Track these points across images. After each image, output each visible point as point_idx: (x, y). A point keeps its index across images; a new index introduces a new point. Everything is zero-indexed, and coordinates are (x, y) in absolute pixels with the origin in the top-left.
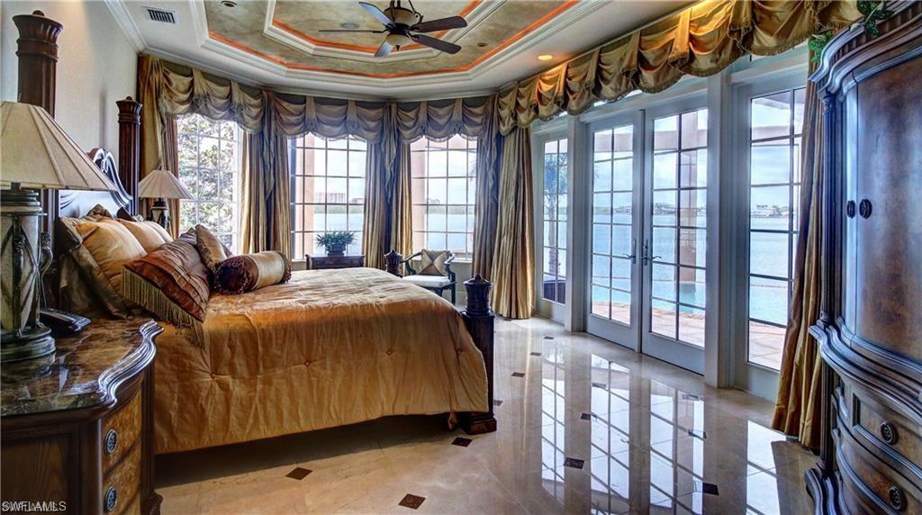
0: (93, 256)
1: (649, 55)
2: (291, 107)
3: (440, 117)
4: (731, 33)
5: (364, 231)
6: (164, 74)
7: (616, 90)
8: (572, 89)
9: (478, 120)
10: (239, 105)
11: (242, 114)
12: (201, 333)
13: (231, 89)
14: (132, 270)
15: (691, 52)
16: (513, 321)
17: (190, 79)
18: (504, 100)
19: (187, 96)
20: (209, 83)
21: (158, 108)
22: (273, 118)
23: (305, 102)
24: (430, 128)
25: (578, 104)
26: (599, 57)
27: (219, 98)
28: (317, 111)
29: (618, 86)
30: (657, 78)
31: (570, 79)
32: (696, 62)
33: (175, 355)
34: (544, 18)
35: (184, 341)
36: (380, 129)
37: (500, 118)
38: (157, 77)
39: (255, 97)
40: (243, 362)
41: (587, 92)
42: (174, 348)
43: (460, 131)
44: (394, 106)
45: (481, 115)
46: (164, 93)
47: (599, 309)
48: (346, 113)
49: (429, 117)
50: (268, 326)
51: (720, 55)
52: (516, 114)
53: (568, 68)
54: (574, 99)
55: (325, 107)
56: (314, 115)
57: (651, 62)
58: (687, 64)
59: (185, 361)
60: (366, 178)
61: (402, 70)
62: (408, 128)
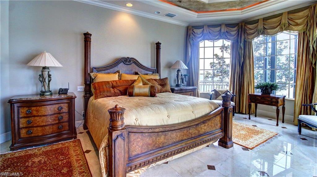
11: (226, 35)
22: (243, 33)
28: (263, 24)
36: (306, 21)
48: (281, 20)
56: (262, 27)
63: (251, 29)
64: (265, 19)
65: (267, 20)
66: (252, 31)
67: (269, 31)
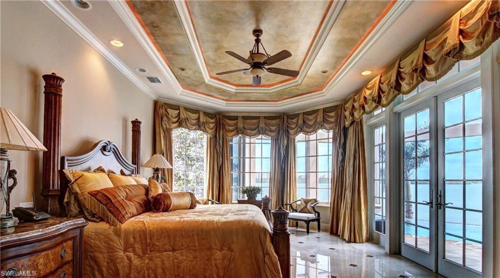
0: (79, 188)
1: (430, 53)
2: (230, 122)
3: (310, 120)
4: (491, 17)
5: (270, 187)
6: (165, 110)
7: (409, 84)
8: (383, 90)
9: (332, 120)
10: (203, 123)
11: (204, 127)
12: (120, 229)
13: (199, 115)
14: (91, 195)
15: (461, 43)
16: (353, 245)
17: (178, 111)
18: (346, 106)
19: (177, 119)
20: (187, 112)
21: (162, 125)
22: (221, 128)
23: (237, 119)
24: (305, 128)
25: (387, 100)
26: (399, 64)
27: (194, 120)
28: (243, 123)
29: (411, 81)
30: (437, 70)
31: (382, 84)
32: (465, 49)
33: (107, 239)
34: (357, 45)
35: (112, 233)
36: (278, 130)
37: (345, 117)
38: (161, 111)
39: (212, 118)
40: (140, 247)
41: (392, 90)
42: (106, 236)
43: (322, 127)
44: (285, 117)
45: (334, 117)
46: (165, 118)
47: (409, 240)
48: (259, 123)
49: (304, 122)
50: (153, 228)
51: (484, 38)
52: (353, 113)
53: (381, 77)
54: (384, 96)
55: (248, 121)
56: (242, 126)
57: (433, 58)
58: (458, 53)
59: (111, 243)
60: (271, 158)
61: (285, 95)
62: (293, 129)
63: (231, 126)
64: (245, 118)
65: (246, 119)
66: (231, 128)
67: (248, 131)
